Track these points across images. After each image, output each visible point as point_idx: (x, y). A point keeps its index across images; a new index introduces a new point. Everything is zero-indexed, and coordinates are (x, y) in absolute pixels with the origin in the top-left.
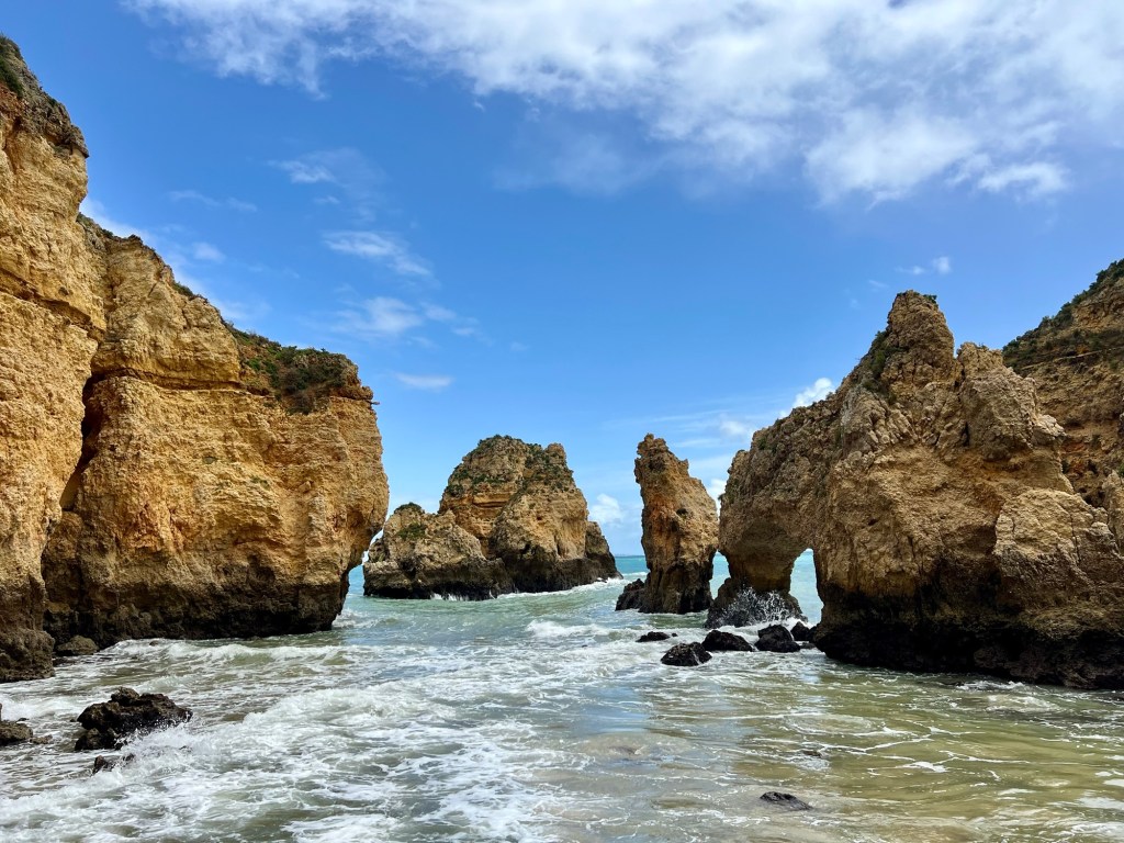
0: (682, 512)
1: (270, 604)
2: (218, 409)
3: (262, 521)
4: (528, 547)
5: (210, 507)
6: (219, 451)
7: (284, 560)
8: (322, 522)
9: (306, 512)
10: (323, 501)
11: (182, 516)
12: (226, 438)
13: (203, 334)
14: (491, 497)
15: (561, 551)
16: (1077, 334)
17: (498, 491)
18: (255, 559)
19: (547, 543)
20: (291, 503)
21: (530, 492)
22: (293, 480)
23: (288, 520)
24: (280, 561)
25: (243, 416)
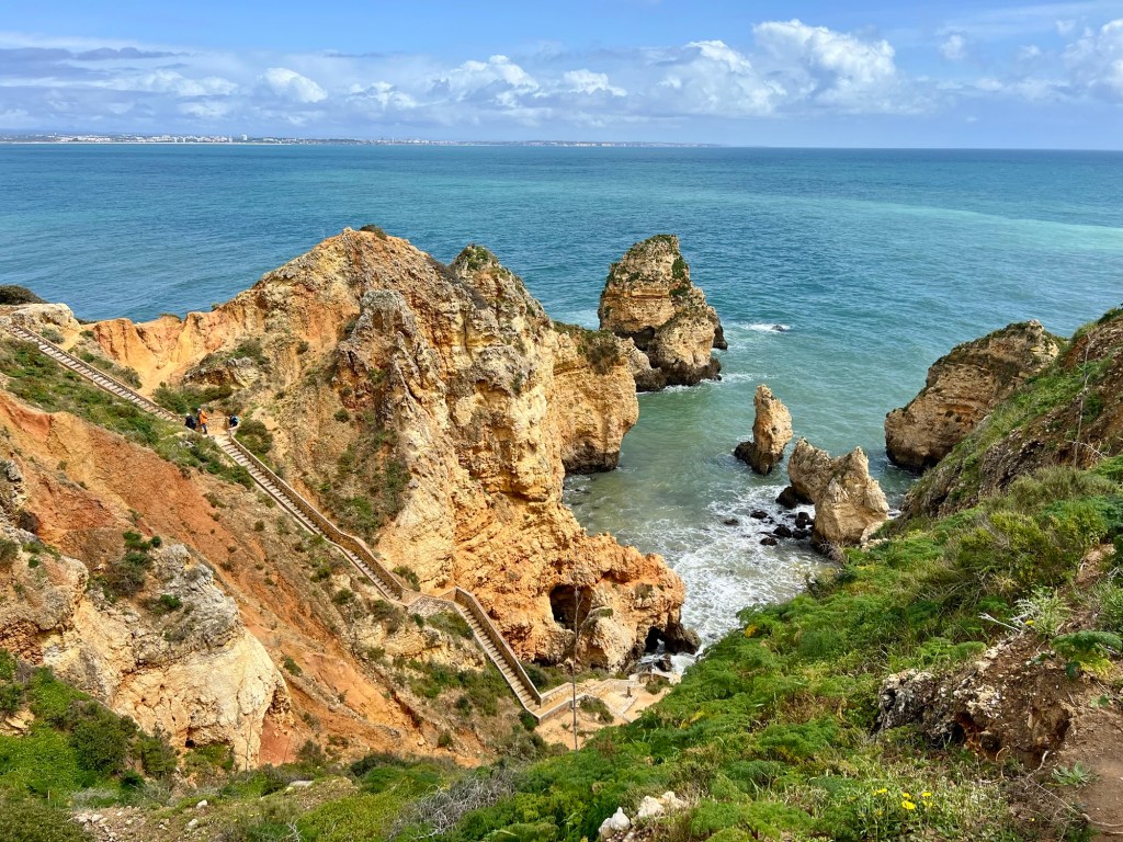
0: (774, 429)
1: (595, 462)
2: (571, 381)
3: (591, 429)
4: (677, 361)
5: (574, 428)
6: (574, 402)
7: (599, 443)
8: (614, 428)
9: (607, 423)
10: (614, 419)
11: (565, 434)
12: (575, 393)
13: (566, 350)
14: (643, 291)
15: (696, 361)
16: (986, 355)
17: (648, 288)
18: (587, 443)
19: (689, 360)
20: (599, 419)
21: (680, 325)
22: (600, 407)
23: (599, 426)
24: (598, 444)
25: (580, 383)
